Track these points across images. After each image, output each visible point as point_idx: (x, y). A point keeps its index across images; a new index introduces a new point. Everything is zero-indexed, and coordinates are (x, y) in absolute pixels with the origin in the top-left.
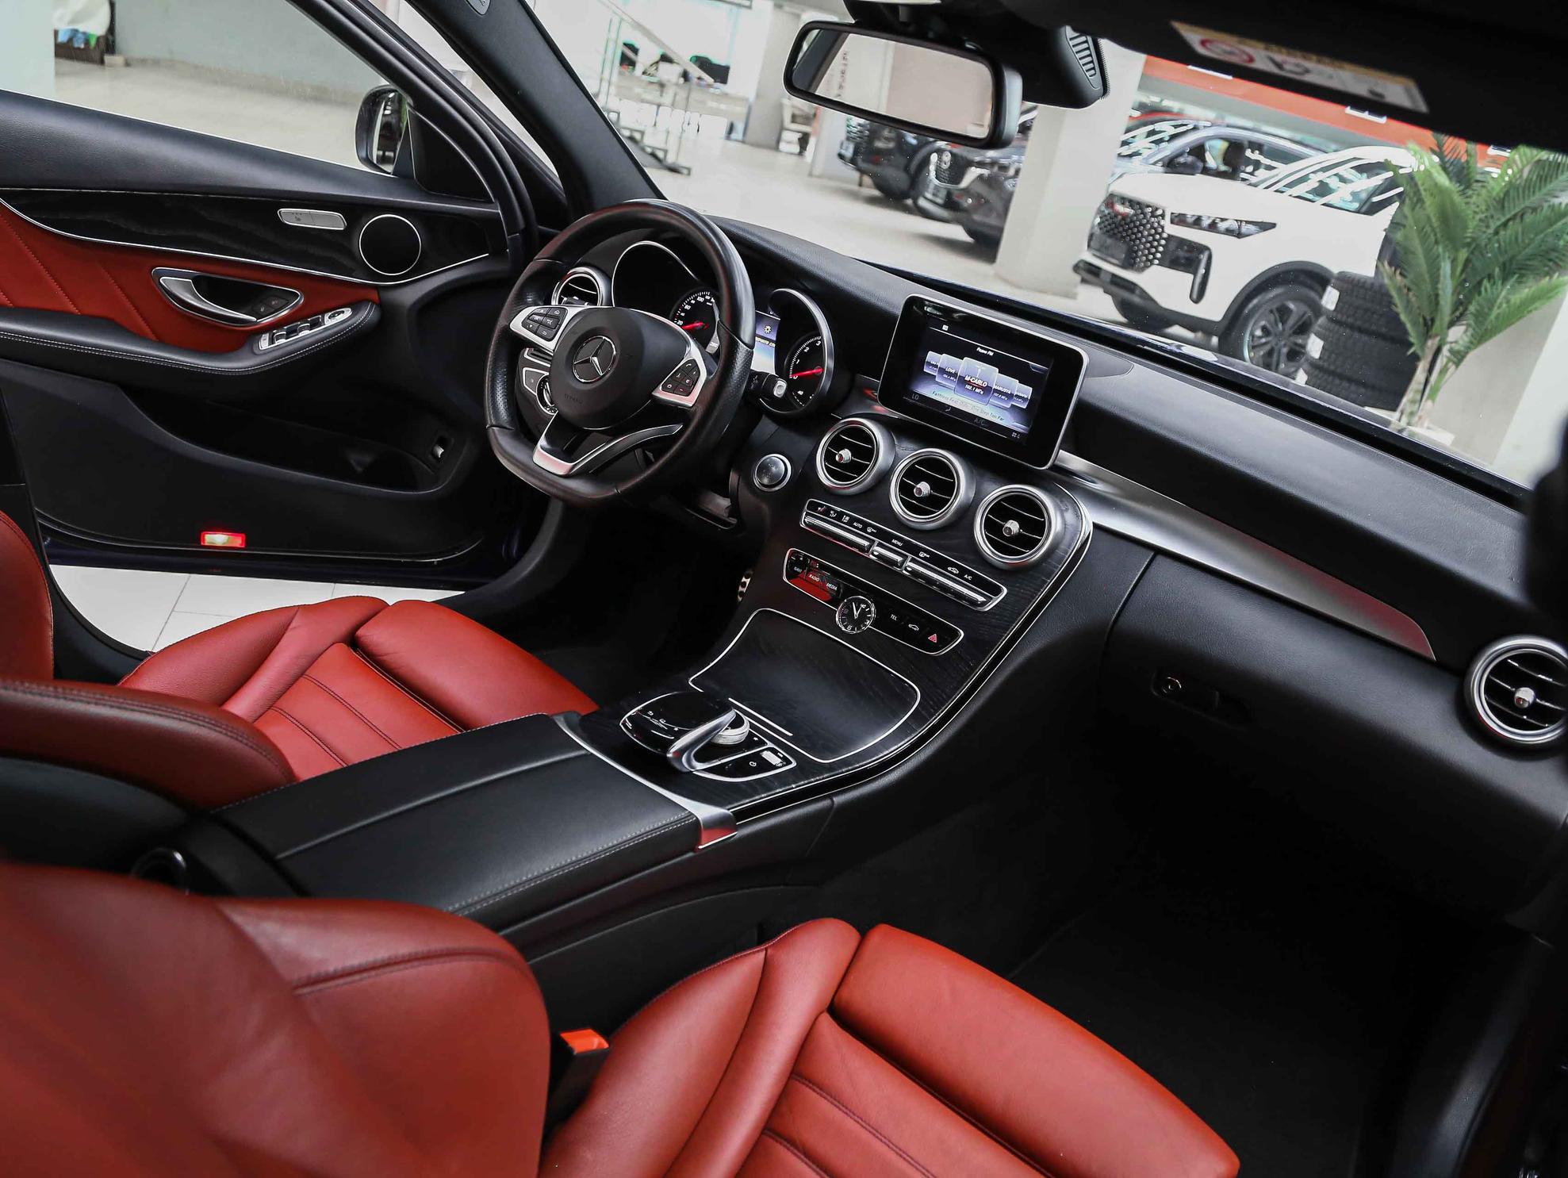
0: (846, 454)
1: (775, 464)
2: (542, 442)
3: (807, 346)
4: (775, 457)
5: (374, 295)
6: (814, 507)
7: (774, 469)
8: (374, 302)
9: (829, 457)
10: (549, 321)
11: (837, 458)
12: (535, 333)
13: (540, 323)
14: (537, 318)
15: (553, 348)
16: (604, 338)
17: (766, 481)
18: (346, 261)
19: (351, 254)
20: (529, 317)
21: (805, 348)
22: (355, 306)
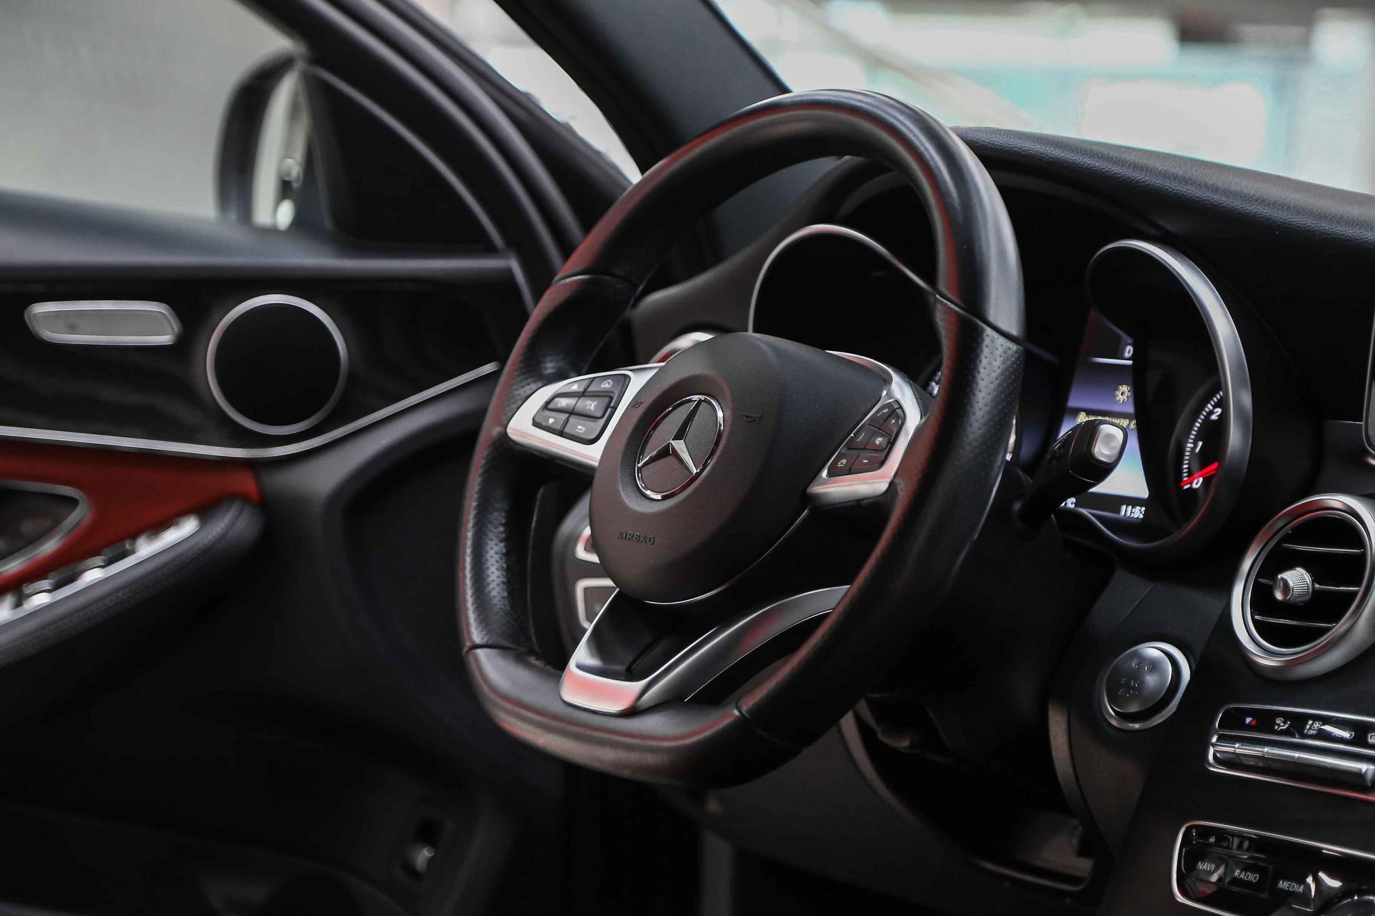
0: (1297, 579)
1: (1154, 666)
2: (582, 654)
3: (1215, 407)
4: (1152, 650)
5: (247, 483)
6: (1233, 721)
7: (1151, 680)
8: (244, 498)
9: (1262, 601)
10: (591, 405)
11: (1279, 596)
12: (561, 433)
13: (571, 412)
14: (563, 403)
15: (598, 457)
16: (696, 397)
17: (1133, 708)
18: (180, 410)
19: (191, 393)
20: (546, 406)
21: (1211, 413)
22: (204, 511)
